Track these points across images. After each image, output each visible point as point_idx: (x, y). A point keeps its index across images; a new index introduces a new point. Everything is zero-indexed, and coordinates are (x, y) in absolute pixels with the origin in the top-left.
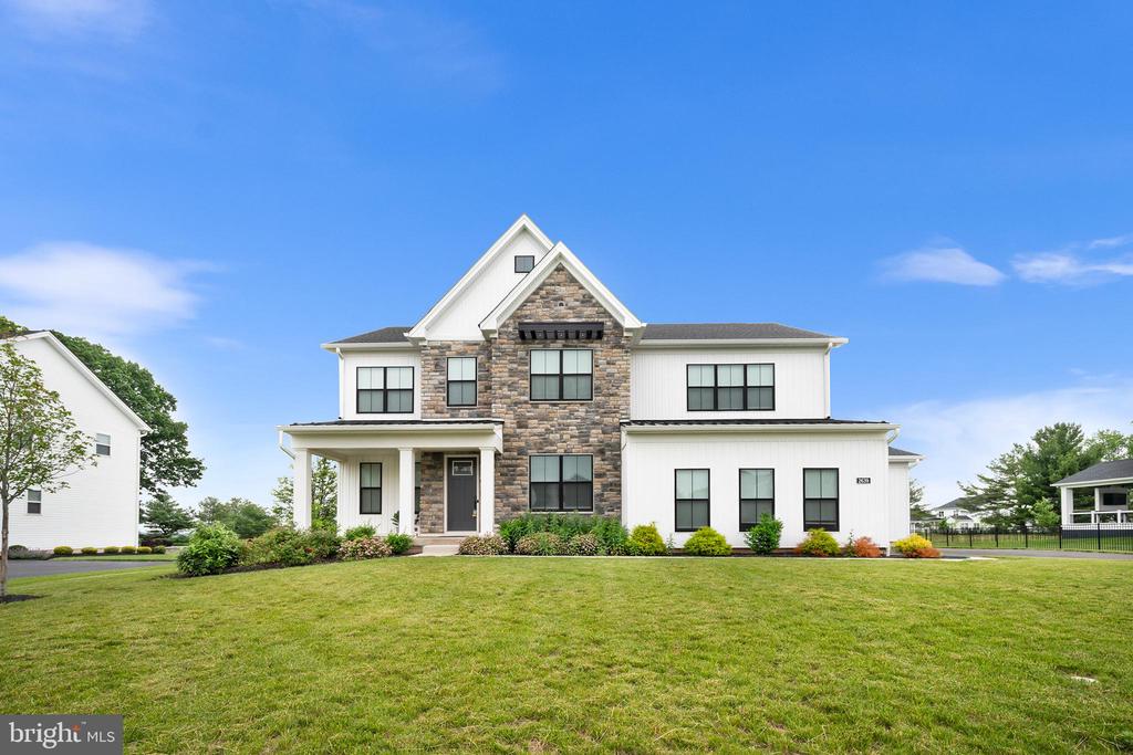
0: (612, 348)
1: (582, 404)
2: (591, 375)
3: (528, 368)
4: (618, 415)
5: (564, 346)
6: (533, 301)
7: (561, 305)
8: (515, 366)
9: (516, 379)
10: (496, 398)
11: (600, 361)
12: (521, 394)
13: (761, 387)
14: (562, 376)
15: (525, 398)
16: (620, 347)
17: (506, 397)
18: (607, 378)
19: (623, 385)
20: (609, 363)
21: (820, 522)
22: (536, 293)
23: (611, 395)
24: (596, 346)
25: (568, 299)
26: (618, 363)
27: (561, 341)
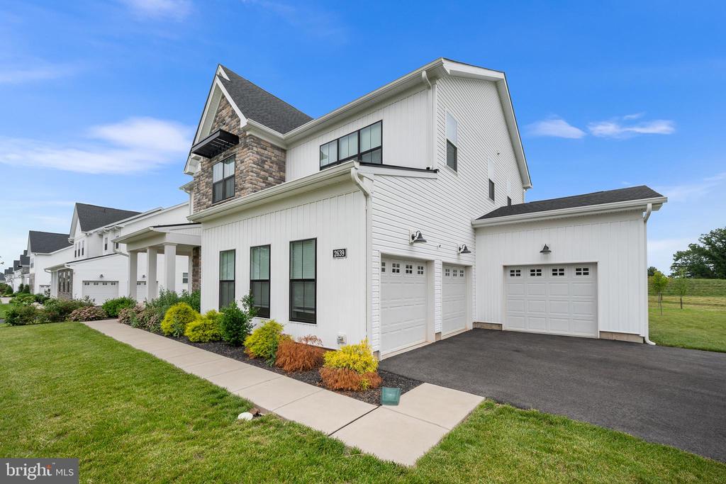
0: (243, 148)
1: (230, 200)
2: (235, 175)
3: (211, 180)
5: (225, 156)
6: (214, 128)
8: (207, 179)
11: (238, 162)
12: (209, 200)
13: (371, 150)
14: (225, 181)
15: (210, 202)
16: (246, 146)
17: (205, 204)
18: (241, 175)
19: (247, 178)
20: (242, 162)
21: (303, 309)
22: (215, 121)
23: (242, 189)
24: (237, 150)
25: (227, 118)
26: (245, 160)
27: (223, 153)
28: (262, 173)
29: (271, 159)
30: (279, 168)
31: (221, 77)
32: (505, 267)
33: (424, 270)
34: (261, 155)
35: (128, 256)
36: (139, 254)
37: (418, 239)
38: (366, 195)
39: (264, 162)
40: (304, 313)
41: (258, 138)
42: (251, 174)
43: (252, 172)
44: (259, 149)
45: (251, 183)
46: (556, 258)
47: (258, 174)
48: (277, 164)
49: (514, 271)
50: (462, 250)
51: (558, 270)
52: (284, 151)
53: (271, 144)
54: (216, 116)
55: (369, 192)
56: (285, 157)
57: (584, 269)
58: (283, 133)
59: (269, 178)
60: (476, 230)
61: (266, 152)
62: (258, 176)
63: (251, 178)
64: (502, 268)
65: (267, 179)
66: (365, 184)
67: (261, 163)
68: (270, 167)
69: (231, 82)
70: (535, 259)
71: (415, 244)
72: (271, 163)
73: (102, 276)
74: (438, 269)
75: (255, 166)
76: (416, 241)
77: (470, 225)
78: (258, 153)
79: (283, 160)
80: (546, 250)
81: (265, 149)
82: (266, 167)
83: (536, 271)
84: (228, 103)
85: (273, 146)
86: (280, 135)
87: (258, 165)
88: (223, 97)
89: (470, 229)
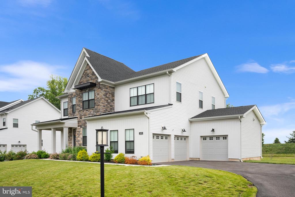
0: (99, 89)
1: (92, 109)
2: (94, 99)
3: (82, 99)
4: (100, 112)
5: (89, 90)
6: (83, 77)
7: (88, 76)
8: (80, 99)
9: (80, 103)
10: (76, 110)
11: (96, 94)
12: (81, 108)
13: (150, 94)
14: (89, 100)
15: (82, 109)
16: (100, 88)
17: (78, 109)
18: (97, 100)
19: (101, 101)
20: (98, 94)
21: (130, 150)
22: (83, 74)
23: (98, 105)
24: (95, 89)
25: (90, 74)
26: (100, 94)
27: (88, 89)
28: (106, 99)
29: (109, 92)
30: (112, 96)
31: (87, 57)
32: (201, 137)
33: (168, 138)
34: (106, 92)
35: (37, 132)
36: (42, 131)
37: (164, 128)
38: (148, 118)
39: (107, 94)
40: (130, 151)
41: (104, 85)
42: (102, 99)
43: (103, 99)
44: (105, 89)
45: (103, 103)
46: (217, 133)
47: (105, 99)
48: (111, 94)
49: (204, 138)
50: (183, 131)
51: (218, 137)
52: (114, 88)
53: (109, 86)
54: (84, 72)
55: (149, 117)
56: (114, 91)
57: (225, 137)
58: (114, 82)
59: (109, 101)
60: (191, 122)
61: (107, 90)
62: (105, 100)
63: (103, 101)
64: (200, 137)
65: (108, 101)
66: (148, 115)
67: (105, 95)
68: (109, 96)
69: (90, 58)
70: (210, 134)
71: (164, 130)
72: (109, 94)
73: (19, 142)
74: (173, 137)
75: (104, 96)
76: (163, 129)
77: (188, 121)
78: (105, 91)
79: (113, 92)
80: (213, 130)
81: (107, 89)
82: (108, 96)
83: (211, 138)
84: (90, 68)
85: (110, 87)
86: (113, 83)
87: (105, 96)
88: (88, 65)
89: (189, 122)
